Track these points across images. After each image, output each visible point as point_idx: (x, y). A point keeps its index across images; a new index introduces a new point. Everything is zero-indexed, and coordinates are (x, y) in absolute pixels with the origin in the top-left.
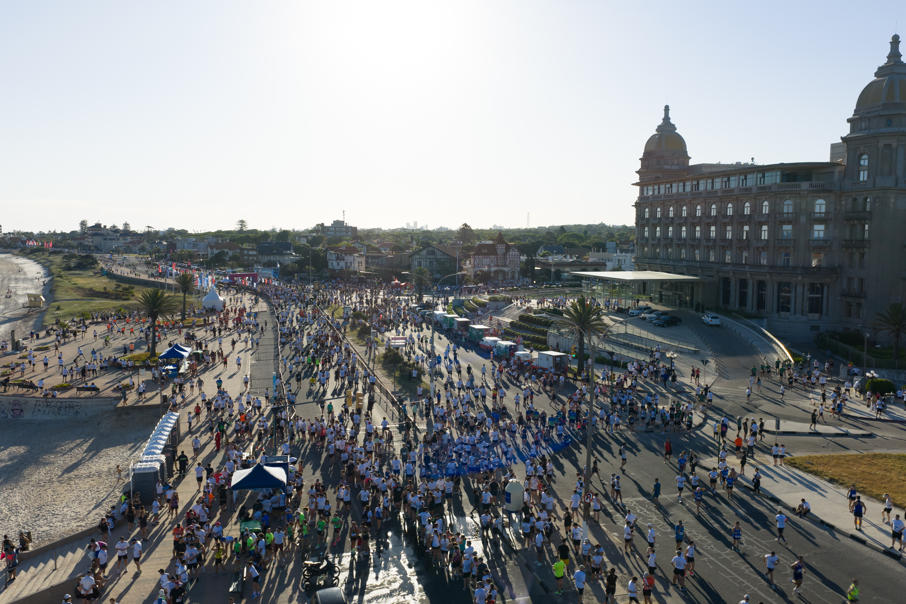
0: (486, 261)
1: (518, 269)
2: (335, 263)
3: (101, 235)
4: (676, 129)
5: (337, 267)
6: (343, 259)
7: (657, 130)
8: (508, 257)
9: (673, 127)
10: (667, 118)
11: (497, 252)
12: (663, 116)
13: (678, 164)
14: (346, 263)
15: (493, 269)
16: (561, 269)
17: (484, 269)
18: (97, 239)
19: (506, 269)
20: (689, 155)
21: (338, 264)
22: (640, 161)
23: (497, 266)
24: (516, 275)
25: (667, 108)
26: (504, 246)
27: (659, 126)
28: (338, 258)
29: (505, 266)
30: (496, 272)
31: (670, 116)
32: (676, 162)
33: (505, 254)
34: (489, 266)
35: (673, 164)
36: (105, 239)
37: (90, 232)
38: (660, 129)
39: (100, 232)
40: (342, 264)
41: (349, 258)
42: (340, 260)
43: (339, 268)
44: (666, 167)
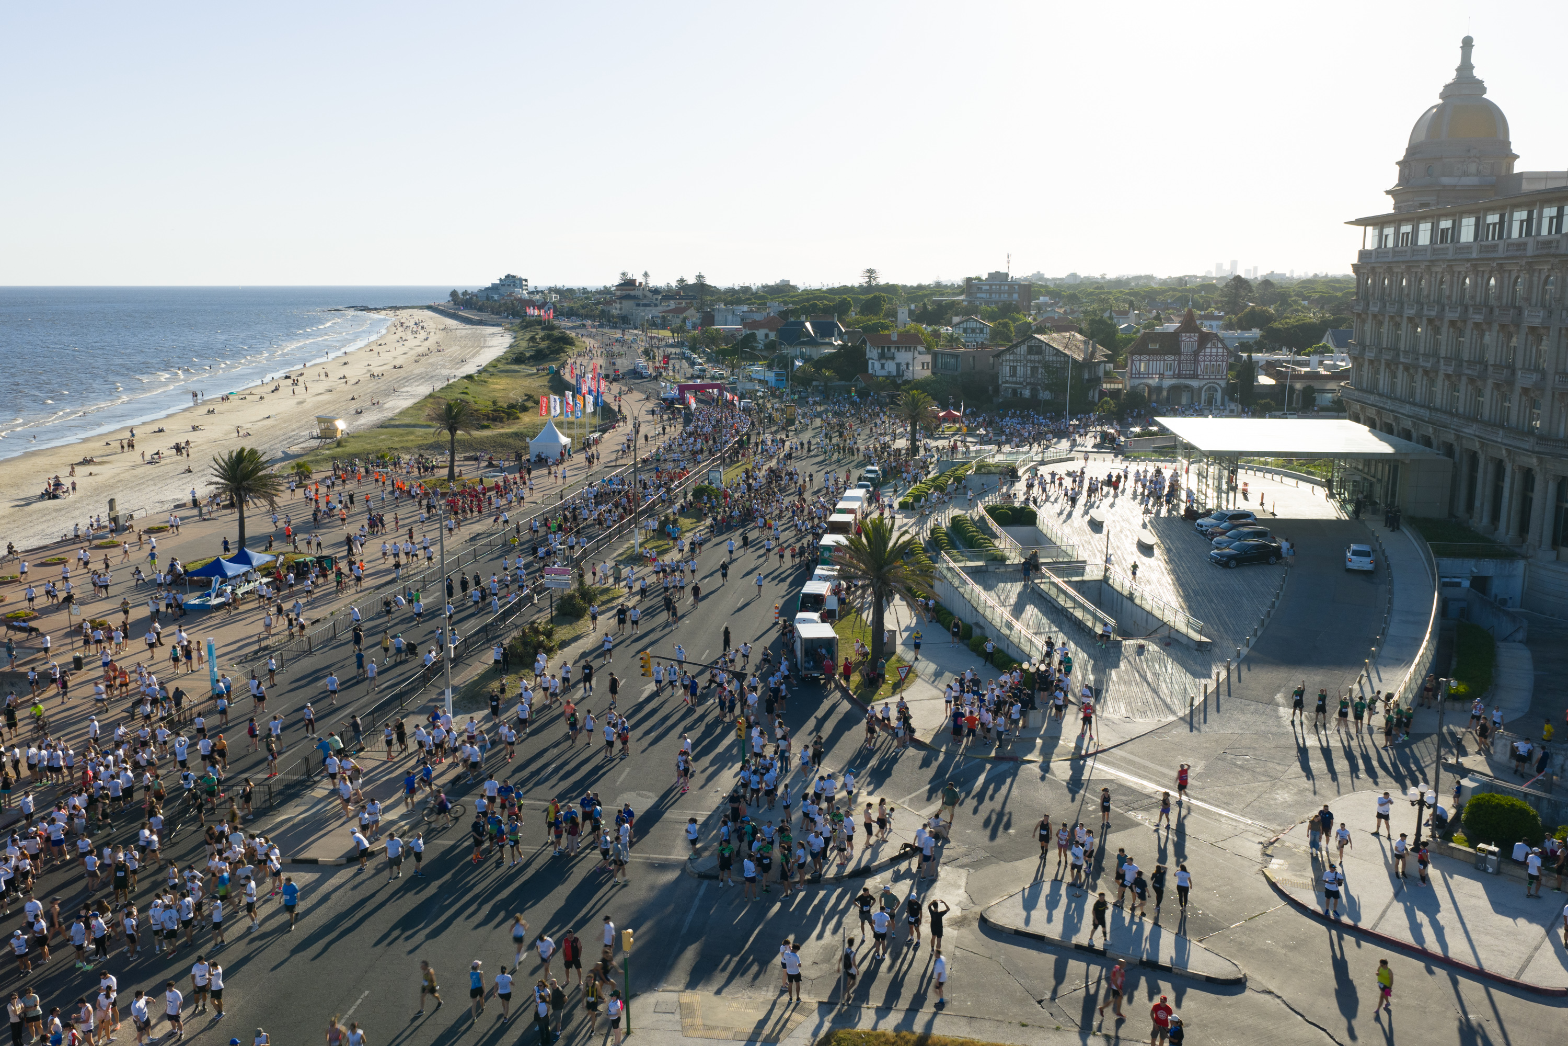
0: (1158, 365)
1: (1223, 384)
2: (877, 365)
3: (634, 297)
4: (1484, 90)
5: (880, 373)
6: (893, 358)
7: (1442, 96)
8: (1201, 358)
9: (1480, 86)
10: (1465, 67)
11: (1179, 348)
12: (1457, 62)
13: (1478, 173)
14: (898, 365)
15: (1167, 383)
16: (1317, 385)
17: (1150, 382)
18: (628, 305)
19: (1195, 383)
20: (1515, 149)
21: (883, 367)
22: (1397, 168)
23: (1179, 376)
24: (1219, 395)
25: (1467, 44)
26: (1195, 337)
27: (1446, 87)
28: (882, 356)
29: (1195, 376)
30: (1173, 388)
31: (1473, 61)
32: (1473, 168)
33: (1196, 354)
34: (1162, 376)
35: (1465, 174)
36: (638, 305)
37: (618, 293)
38: (1449, 92)
39: (632, 293)
40: (891, 367)
41: (903, 357)
42: (887, 359)
43: (884, 373)
44: (1446, 180)
